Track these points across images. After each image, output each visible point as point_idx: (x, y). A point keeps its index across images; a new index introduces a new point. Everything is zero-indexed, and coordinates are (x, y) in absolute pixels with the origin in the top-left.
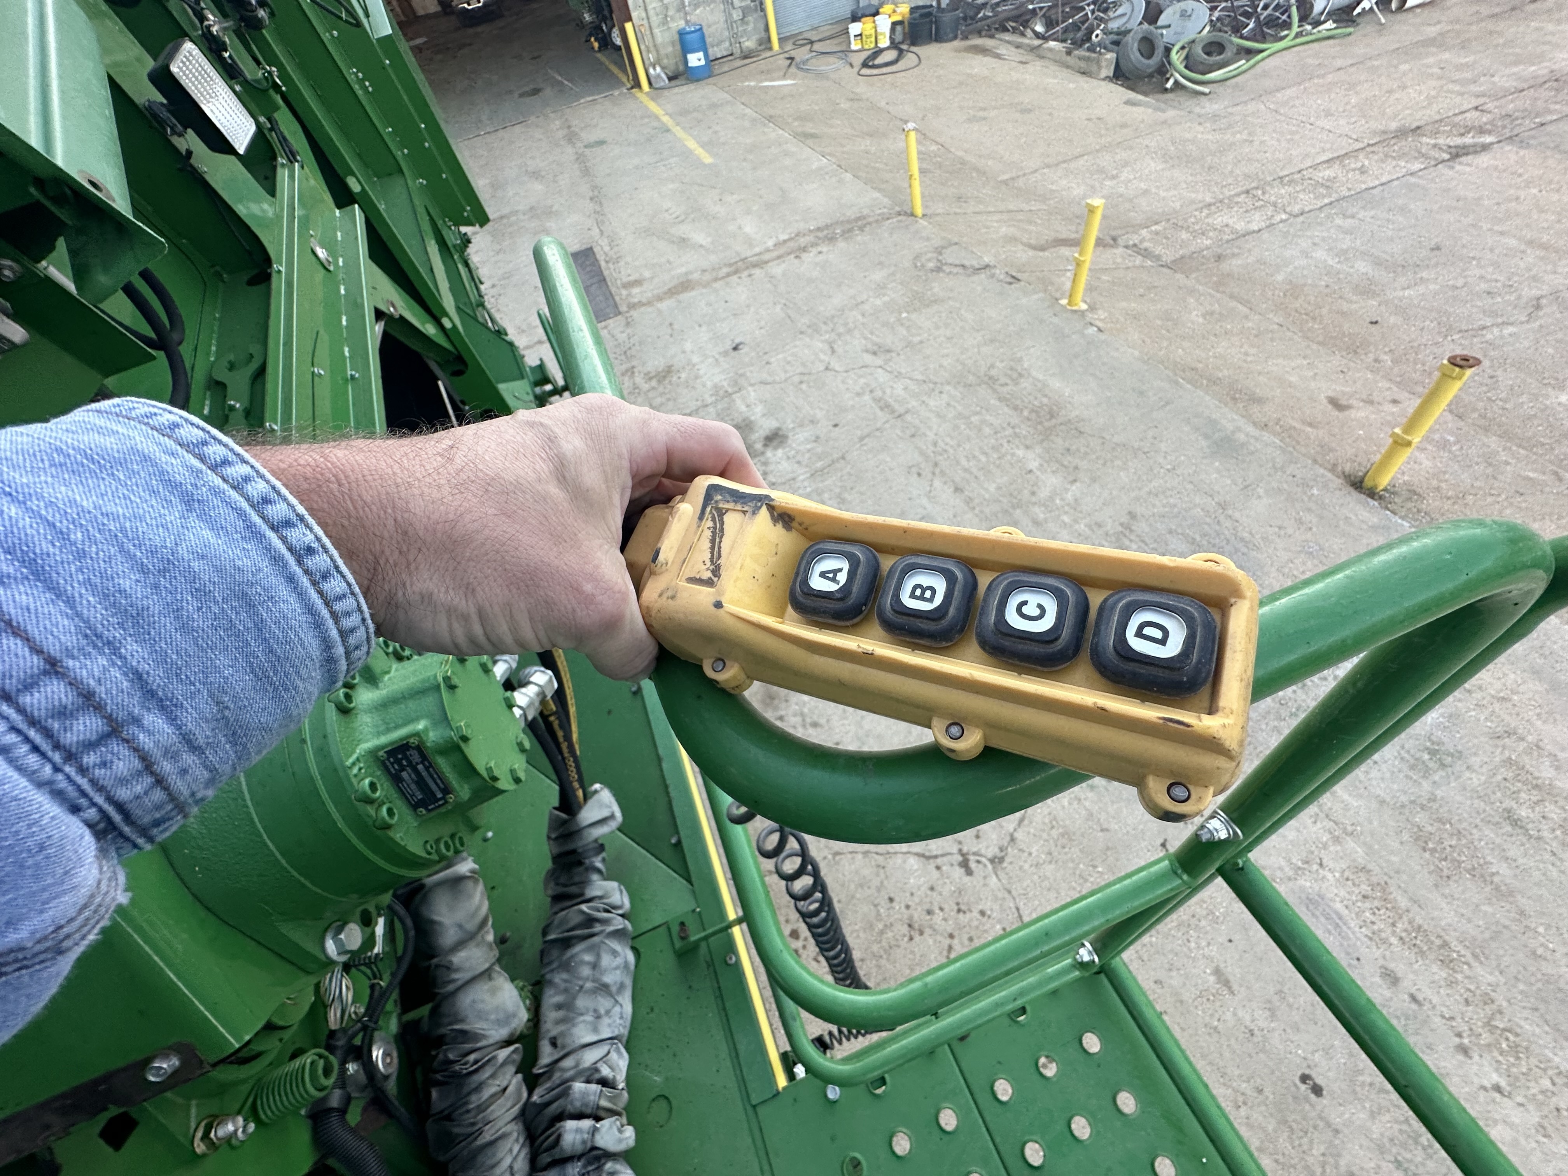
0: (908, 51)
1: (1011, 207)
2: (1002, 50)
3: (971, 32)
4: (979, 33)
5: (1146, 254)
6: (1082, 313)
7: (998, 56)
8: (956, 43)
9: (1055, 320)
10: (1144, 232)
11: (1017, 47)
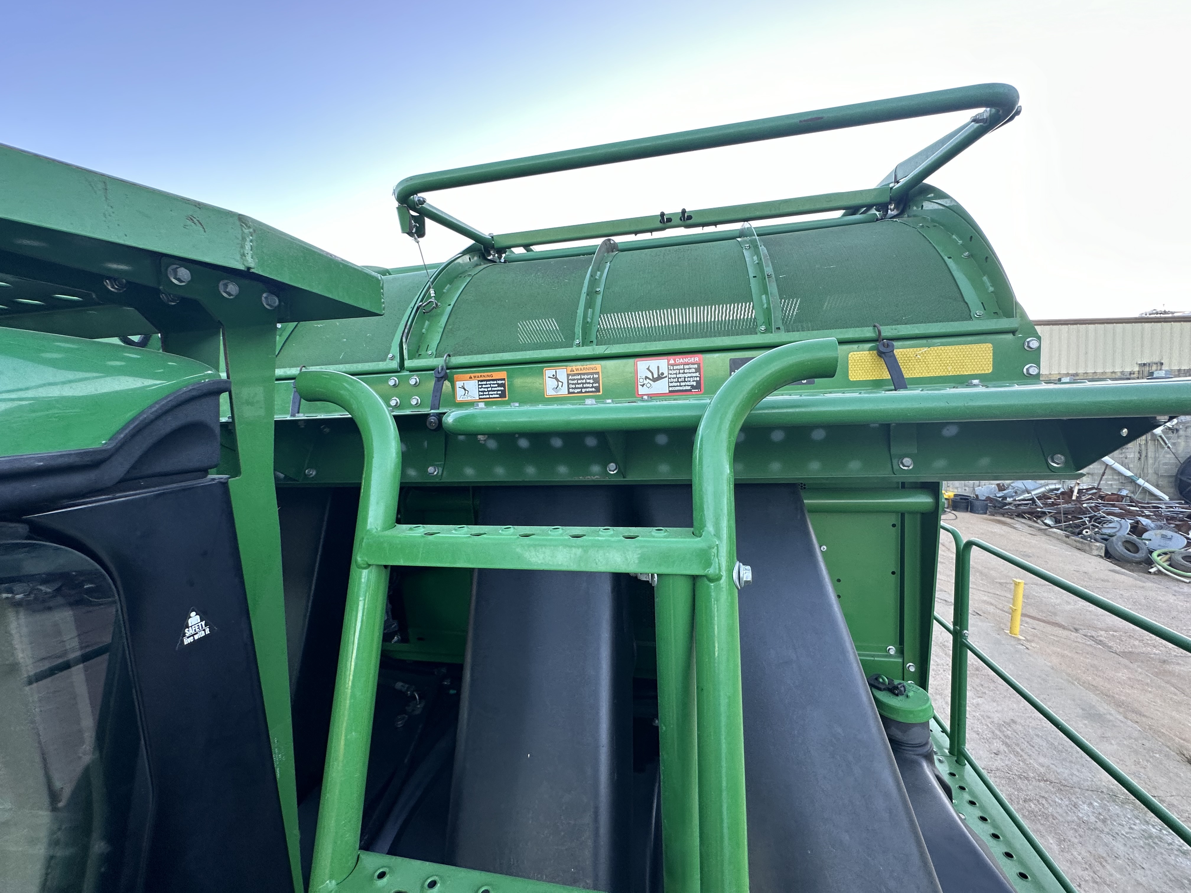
0: (950, 512)
1: (998, 593)
2: (1018, 526)
3: (996, 513)
4: (1003, 515)
5: (1100, 642)
6: (1019, 640)
7: (1015, 528)
8: (985, 516)
9: (998, 637)
10: (1103, 633)
11: (1031, 527)
